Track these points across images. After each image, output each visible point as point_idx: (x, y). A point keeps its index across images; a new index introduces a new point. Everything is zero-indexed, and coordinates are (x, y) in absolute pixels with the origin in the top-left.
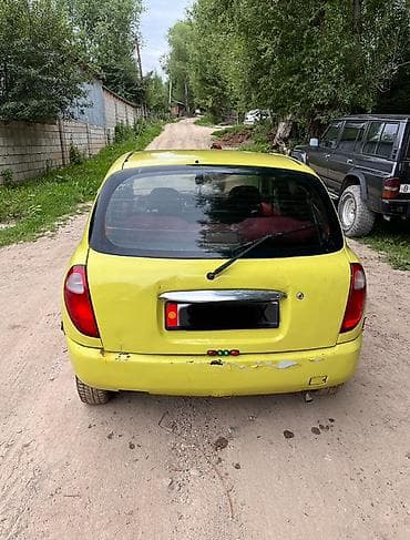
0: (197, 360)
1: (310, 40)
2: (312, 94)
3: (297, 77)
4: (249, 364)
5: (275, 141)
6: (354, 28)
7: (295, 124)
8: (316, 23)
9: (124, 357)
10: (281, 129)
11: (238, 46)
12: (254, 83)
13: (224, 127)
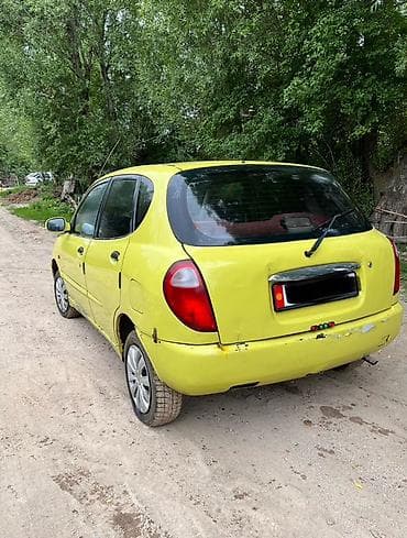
0: (306, 337)
1: (81, 123)
2: (89, 159)
3: (76, 148)
4: (343, 333)
5: (63, 196)
6: (111, 116)
7: (77, 182)
8: (84, 113)
9: (242, 347)
10: (67, 186)
11: (26, 124)
12: (43, 151)
13: (5, 189)
